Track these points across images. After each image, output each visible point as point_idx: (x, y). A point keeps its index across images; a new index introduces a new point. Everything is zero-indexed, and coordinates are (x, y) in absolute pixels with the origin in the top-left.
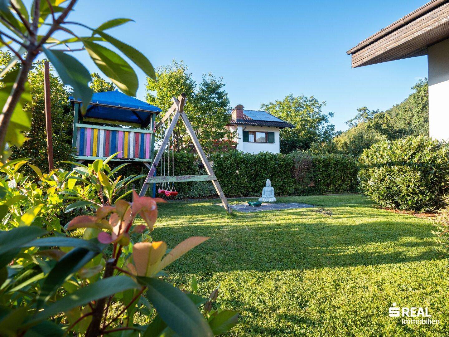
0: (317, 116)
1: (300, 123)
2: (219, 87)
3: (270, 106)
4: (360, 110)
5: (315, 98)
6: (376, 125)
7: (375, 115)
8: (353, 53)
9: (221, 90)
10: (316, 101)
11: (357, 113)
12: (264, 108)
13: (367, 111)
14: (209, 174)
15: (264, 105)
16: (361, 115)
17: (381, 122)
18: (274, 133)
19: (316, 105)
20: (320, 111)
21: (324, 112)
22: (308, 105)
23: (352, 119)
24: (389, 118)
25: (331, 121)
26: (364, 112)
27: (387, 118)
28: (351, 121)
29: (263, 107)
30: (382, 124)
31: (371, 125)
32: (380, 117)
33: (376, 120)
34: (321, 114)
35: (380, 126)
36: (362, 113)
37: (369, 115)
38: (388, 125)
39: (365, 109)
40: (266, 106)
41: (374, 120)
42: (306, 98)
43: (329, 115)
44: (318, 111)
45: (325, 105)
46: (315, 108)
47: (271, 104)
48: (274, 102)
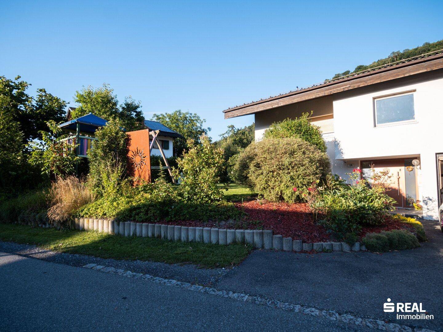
0: (199, 129)
1: (187, 134)
2: (138, 107)
3: (160, 116)
4: (229, 127)
5: (198, 115)
6: (240, 140)
7: (239, 132)
8: (225, 113)
9: (138, 110)
10: (198, 117)
11: (227, 129)
12: (156, 118)
13: (234, 128)
14: (167, 166)
15: (155, 115)
16: (230, 131)
17: (243, 137)
18: (168, 141)
19: (199, 121)
20: (201, 125)
21: (205, 127)
22: (192, 120)
23: (224, 133)
24: (248, 135)
25: (209, 134)
26: (232, 129)
27: (246, 135)
28: (223, 134)
29: (154, 117)
30: (244, 139)
31: (237, 139)
32: (243, 134)
33: (240, 135)
34: (202, 128)
35: (243, 141)
36: (230, 129)
37: (235, 131)
38: (247, 140)
39: (233, 127)
40: (157, 116)
41: (238, 136)
42: (191, 114)
43: (208, 130)
44: (200, 126)
45: (205, 122)
46: (198, 123)
47: (162, 115)
48: (164, 114)
